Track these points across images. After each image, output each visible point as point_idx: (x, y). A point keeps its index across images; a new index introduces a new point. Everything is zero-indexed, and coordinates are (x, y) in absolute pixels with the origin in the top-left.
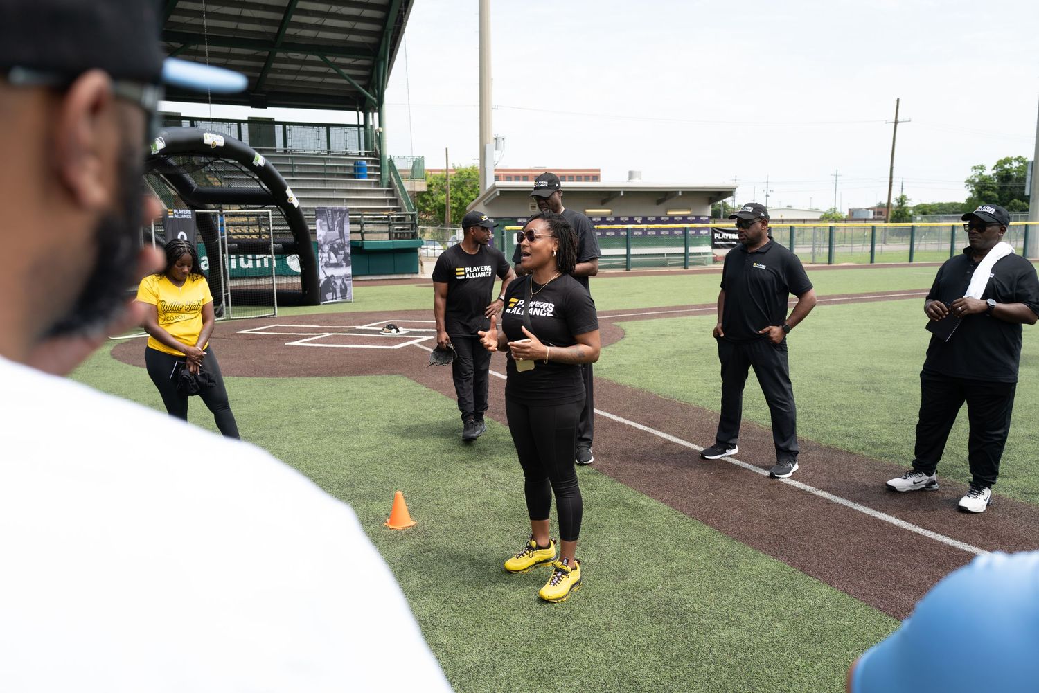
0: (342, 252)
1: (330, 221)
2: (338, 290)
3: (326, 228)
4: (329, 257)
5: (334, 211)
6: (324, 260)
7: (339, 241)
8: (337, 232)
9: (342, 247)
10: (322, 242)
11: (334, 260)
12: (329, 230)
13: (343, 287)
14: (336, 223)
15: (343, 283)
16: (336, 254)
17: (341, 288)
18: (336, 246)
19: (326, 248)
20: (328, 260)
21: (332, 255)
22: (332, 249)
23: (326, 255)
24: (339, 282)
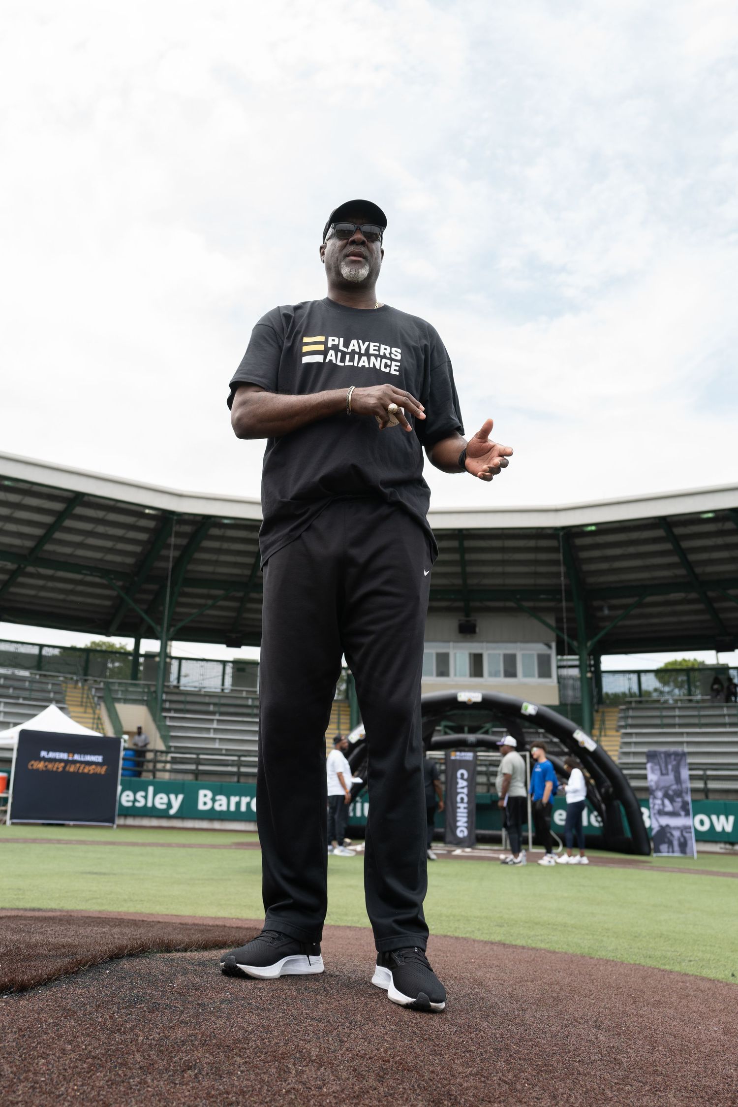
0: (679, 800)
1: (663, 765)
2: (676, 843)
3: (658, 772)
4: (663, 804)
5: (668, 755)
6: (657, 807)
7: (674, 787)
8: (671, 777)
9: (679, 794)
10: (654, 787)
11: (669, 807)
12: (662, 774)
13: (682, 840)
14: (670, 767)
15: (682, 835)
16: (672, 801)
17: (679, 839)
18: (671, 793)
19: (659, 794)
20: (661, 807)
21: (667, 802)
22: (666, 795)
23: (659, 802)
24: (677, 834)
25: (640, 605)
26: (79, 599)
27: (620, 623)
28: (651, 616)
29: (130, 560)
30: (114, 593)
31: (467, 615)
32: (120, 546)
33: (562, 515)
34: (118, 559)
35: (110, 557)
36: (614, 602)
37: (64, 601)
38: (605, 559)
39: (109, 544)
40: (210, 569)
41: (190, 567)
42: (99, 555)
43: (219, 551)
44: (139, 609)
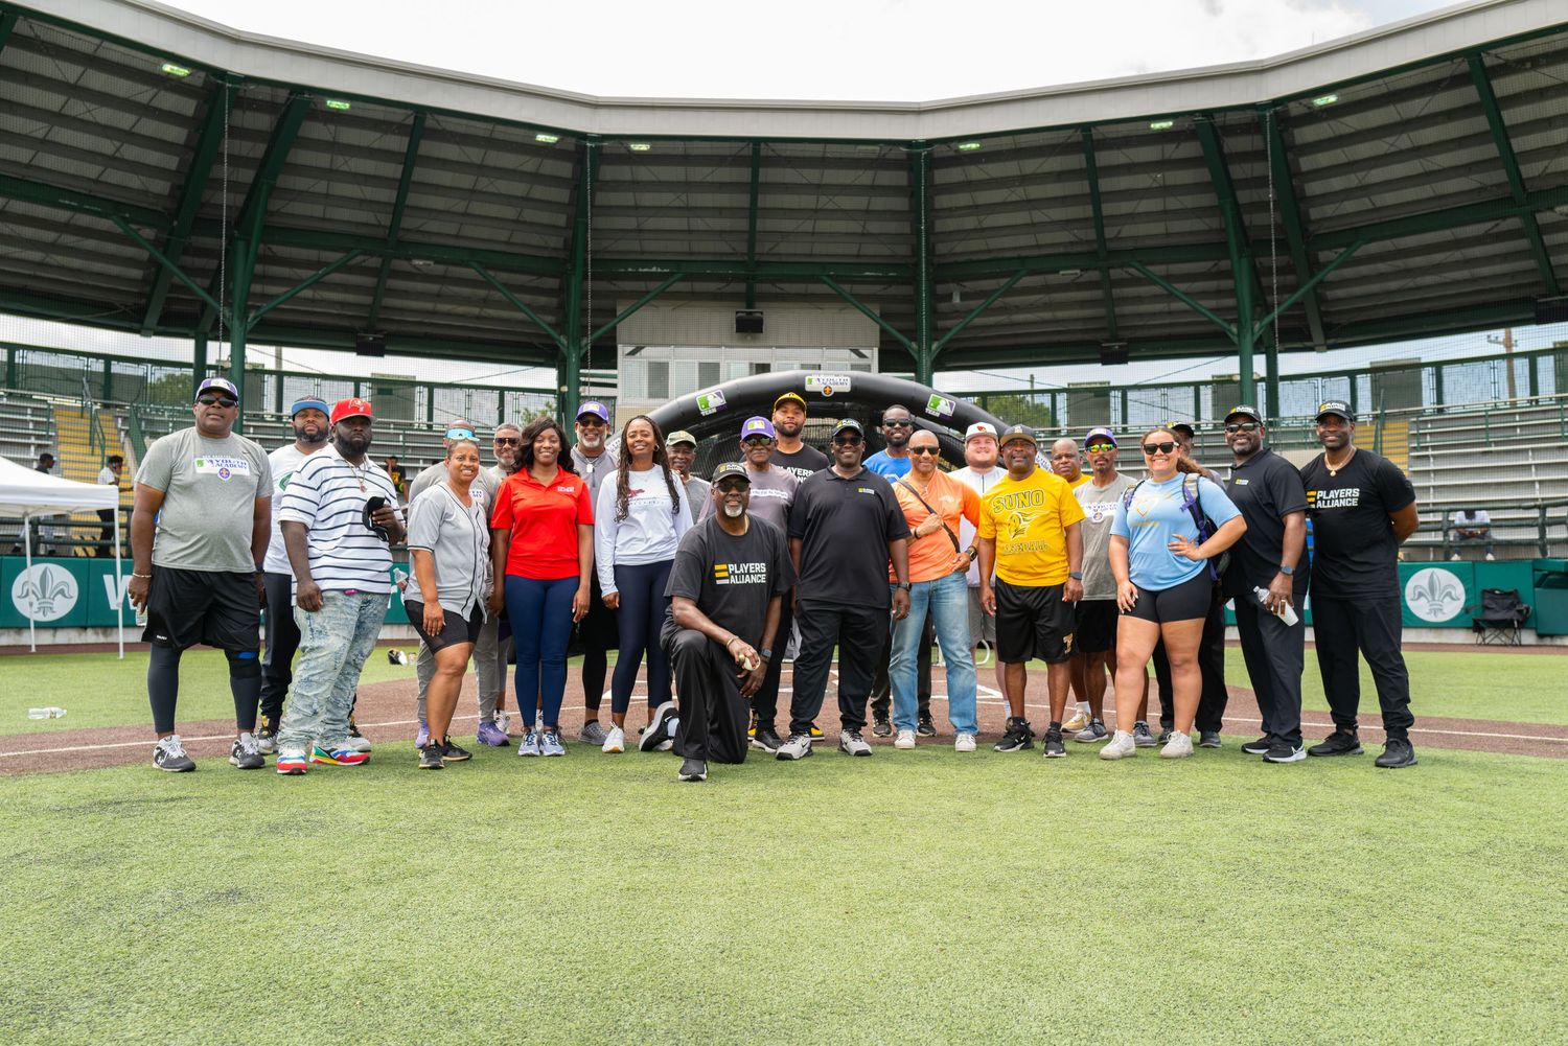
25: (1010, 291)
26: (76, 263)
27: (978, 321)
28: (1018, 309)
29: (161, 187)
30: (144, 255)
31: (750, 305)
32: (131, 152)
33: (928, 119)
34: (134, 181)
35: (115, 176)
36: (971, 286)
37: (41, 265)
38: (976, 209)
39: (107, 146)
40: (316, 210)
41: (275, 205)
42: (91, 171)
43: (330, 173)
44: (198, 286)
